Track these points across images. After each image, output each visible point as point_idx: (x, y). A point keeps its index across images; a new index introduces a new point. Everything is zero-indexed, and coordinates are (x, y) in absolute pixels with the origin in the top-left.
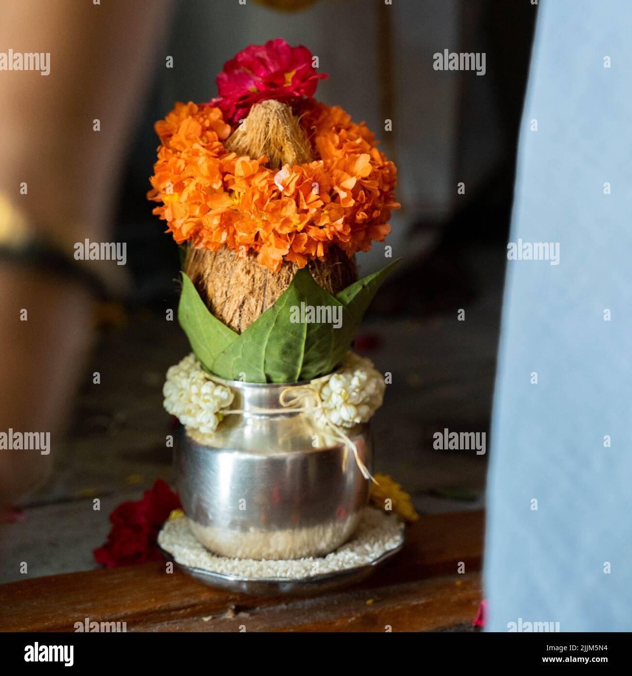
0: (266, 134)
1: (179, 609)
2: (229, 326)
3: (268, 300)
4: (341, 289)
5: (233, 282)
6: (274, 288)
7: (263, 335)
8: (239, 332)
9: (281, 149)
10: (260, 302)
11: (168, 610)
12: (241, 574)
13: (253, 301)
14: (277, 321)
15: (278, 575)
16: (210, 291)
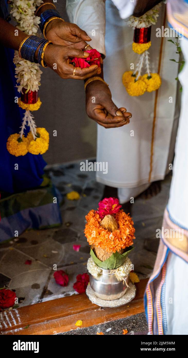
0: (108, 223)
1: (90, 309)
2: (100, 260)
3: (108, 256)
4: (123, 253)
5: (101, 251)
6: (109, 254)
7: (107, 262)
8: (102, 261)
9: (111, 226)
10: (106, 256)
11: (88, 309)
12: (102, 305)
13: (105, 256)
14: (110, 260)
15: (110, 305)
16: (96, 252)
